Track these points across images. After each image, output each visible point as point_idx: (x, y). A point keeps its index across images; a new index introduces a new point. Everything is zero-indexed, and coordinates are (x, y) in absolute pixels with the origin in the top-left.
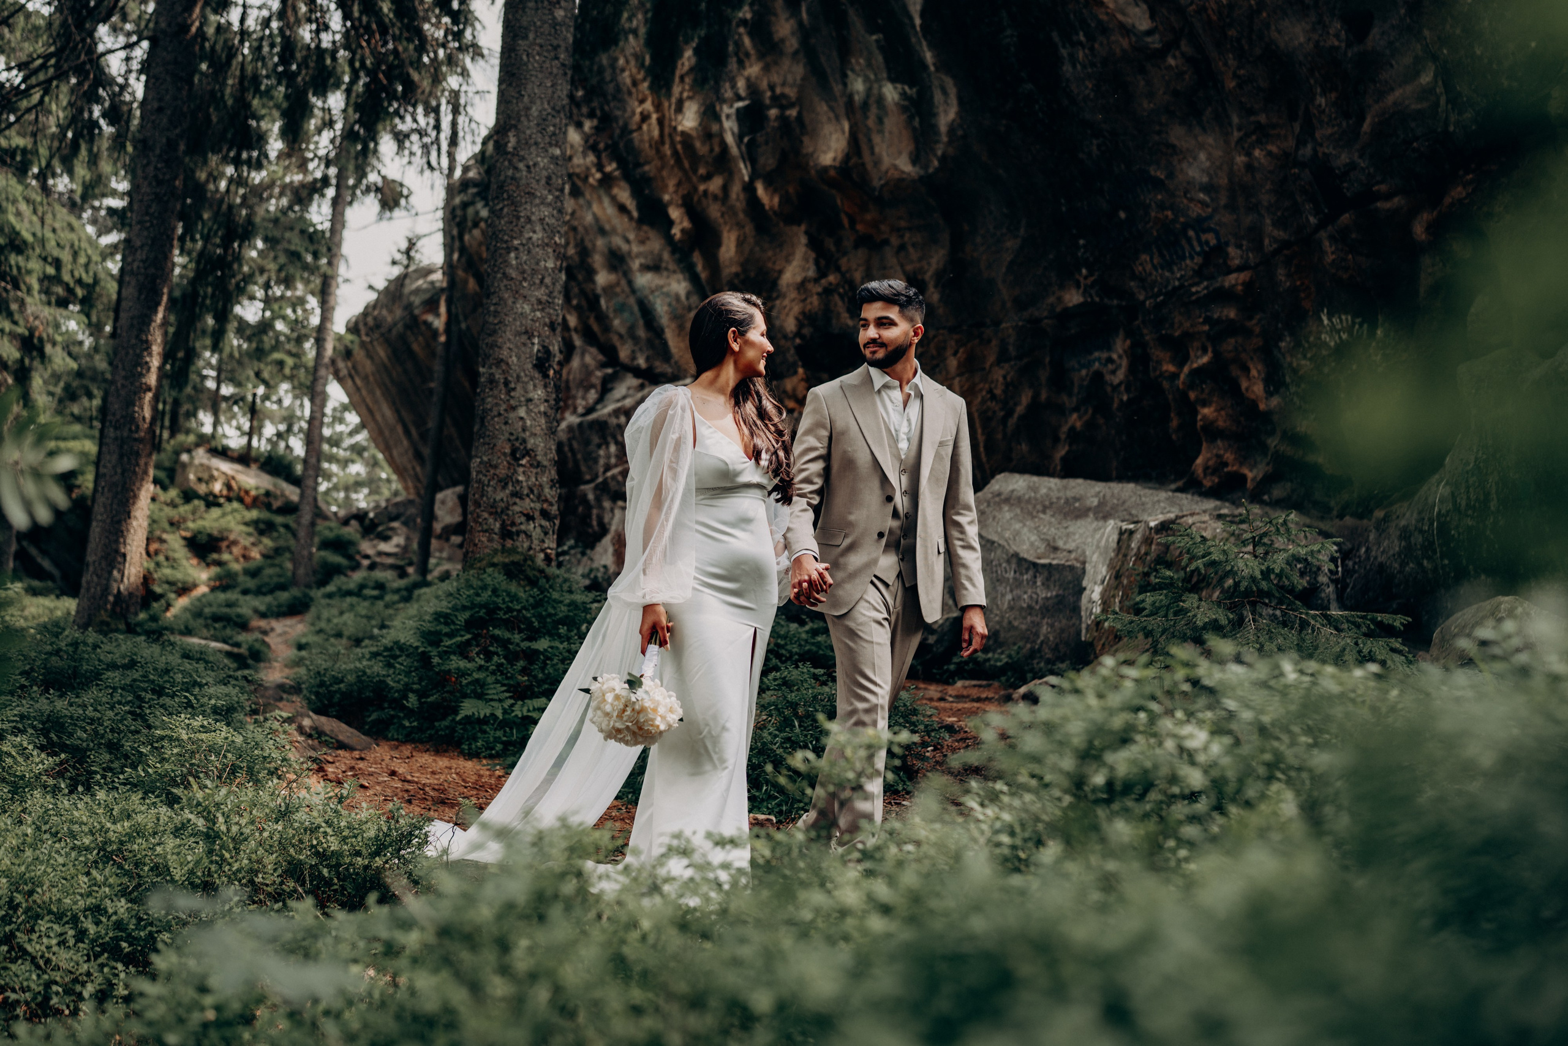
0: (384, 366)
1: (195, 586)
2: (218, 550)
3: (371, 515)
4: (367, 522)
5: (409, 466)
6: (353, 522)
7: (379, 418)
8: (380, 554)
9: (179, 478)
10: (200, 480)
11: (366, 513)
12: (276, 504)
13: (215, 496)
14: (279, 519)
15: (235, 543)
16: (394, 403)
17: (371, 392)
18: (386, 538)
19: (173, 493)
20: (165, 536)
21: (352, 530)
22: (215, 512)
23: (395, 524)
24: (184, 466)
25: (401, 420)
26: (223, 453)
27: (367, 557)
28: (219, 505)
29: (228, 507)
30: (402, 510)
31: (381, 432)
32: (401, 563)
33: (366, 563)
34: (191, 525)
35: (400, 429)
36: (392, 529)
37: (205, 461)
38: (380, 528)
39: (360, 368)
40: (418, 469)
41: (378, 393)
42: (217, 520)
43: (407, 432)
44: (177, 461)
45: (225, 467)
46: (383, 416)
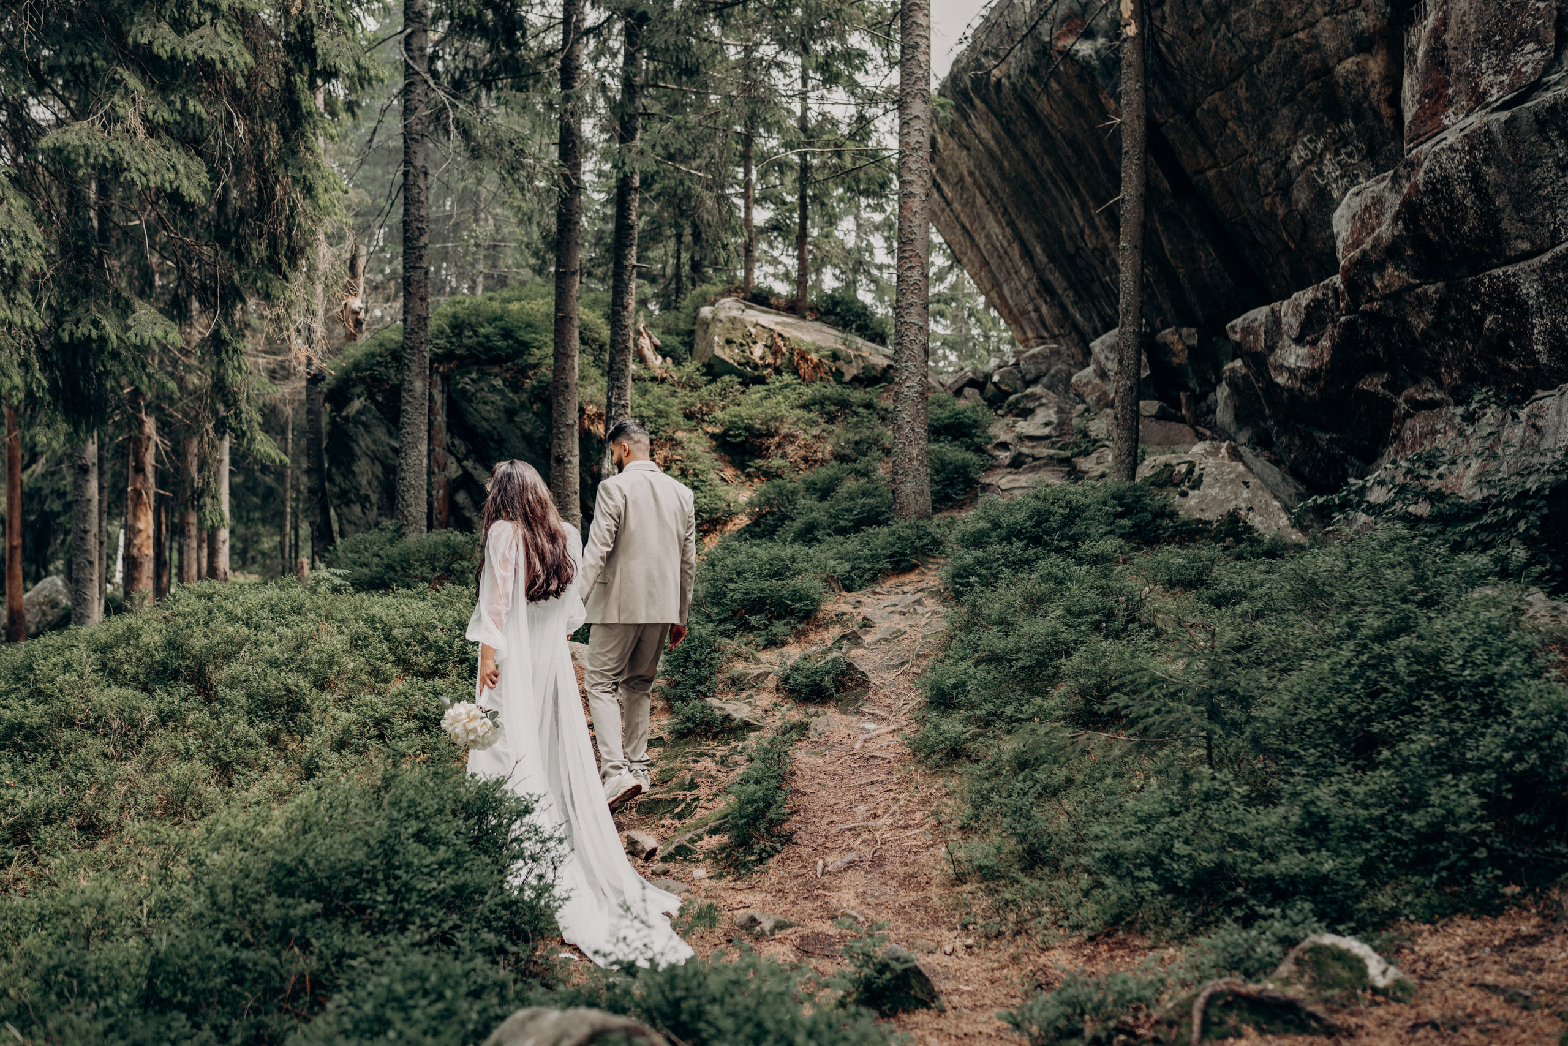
0: (990, 152)
1: (730, 515)
2: (761, 452)
3: (996, 378)
4: (990, 387)
5: (1030, 307)
6: (968, 391)
7: (981, 242)
8: (1022, 438)
9: (700, 345)
10: (729, 342)
11: (988, 376)
12: (850, 372)
13: (756, 367)
14: (857, 395)
15: (790, 438)
16: (1006, 213)
17: (970, 204)
18: (1026, 414)
19: (691, 367)
20: (679, 435)
21: (970, 402)
22: (756, 392)
23: (1038, 389)
24: (706, 324)
25: (1018, 236)
26: (761, 299)
27: (1004, 446)
28: (761, 380)
29: (775, 381)
30: (1043, 367)
31: (985, 263)
32: (1068, 453)
33: (1004, 456)
34: (719, 414)
35: (1015, 252)
36: (1032, 397)
37: (734, 313)
38: (1012, 398)
39: (950, 169)
40: (1044, 309)
41: (980, 200)
42: (757, 405)
43: (1027, 254)
44: (695, 318)
45: (768, 319)
46: (988, 236)
